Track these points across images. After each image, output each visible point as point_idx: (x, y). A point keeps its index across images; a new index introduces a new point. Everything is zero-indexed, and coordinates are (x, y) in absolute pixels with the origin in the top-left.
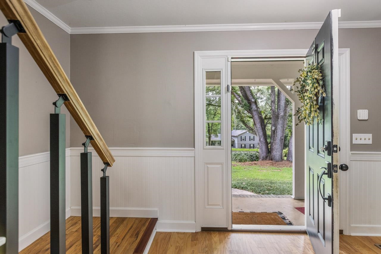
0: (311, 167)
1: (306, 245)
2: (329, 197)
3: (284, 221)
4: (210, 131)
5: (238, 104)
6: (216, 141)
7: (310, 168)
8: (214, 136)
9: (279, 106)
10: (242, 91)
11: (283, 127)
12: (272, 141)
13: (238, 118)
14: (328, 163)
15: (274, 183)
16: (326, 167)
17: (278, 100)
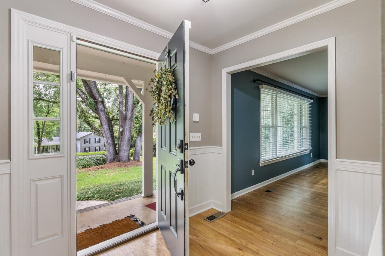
0: (163, 165)
1: (159, 241)
2: (182, 191)
3: (137, 223)
4: (41, 134)
5: (82, 102)
6: (50, 146)
7: (161, 167)
8: (47, 140)
9: (127, 108)
10: (87, 88)
11: (130, 128)
12: (120, 142)
13: (82, 118)
14: (180, 160)
15: (122, 185)
16: (179, 163)
17: (126, 101)
